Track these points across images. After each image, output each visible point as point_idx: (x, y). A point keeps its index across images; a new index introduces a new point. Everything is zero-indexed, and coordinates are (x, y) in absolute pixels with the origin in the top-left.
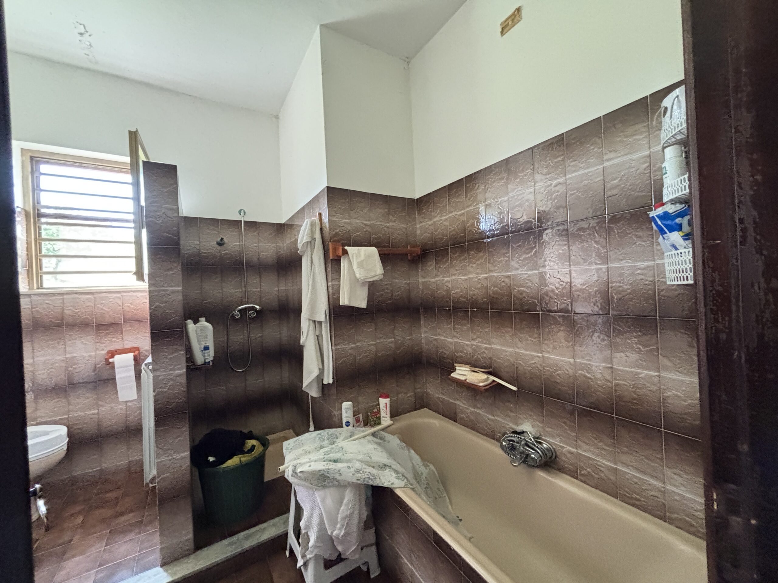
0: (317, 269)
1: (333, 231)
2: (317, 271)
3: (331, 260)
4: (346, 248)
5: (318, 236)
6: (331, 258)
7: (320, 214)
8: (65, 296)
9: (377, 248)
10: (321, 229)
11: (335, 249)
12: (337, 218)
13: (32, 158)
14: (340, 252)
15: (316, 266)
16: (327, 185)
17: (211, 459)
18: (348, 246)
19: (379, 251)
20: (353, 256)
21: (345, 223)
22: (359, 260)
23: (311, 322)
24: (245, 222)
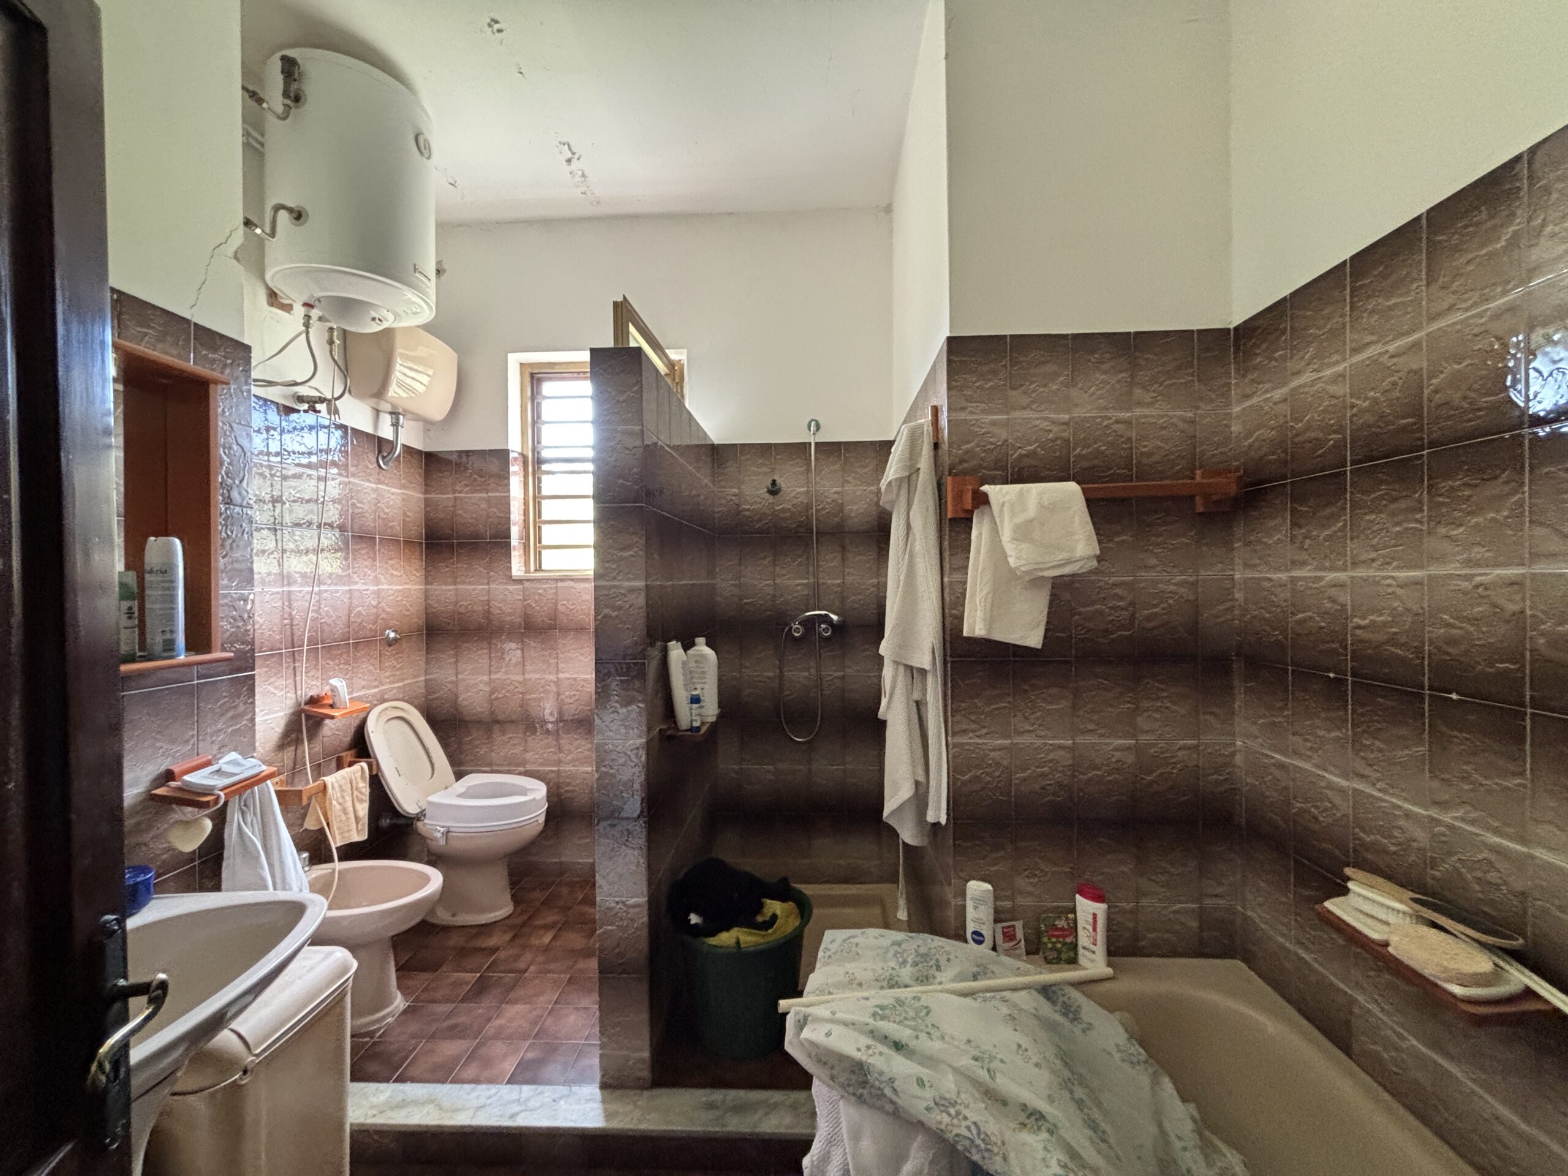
0: (917, 543)
1: (959, 448)
2: (918, 546)
3: (950, 520)
4: (985, 488)
5: (925, 462)
6: (949, 516)
7: (936, 410)
8: (560, 584)
9: (1078, 483)
10: (936, 446)
11: (959, 497)
12: (971, 413)
13: (532, 375)
14: (968, 498)
15: (918, 536)
16: (948, 335)
17: (694, 919)
18: (989, 484)
19: (1083, 489)
20: (1001, 511)
21: (994, 423)
22: (1020, 519)
23: (901, 669)
24: (817, 444)
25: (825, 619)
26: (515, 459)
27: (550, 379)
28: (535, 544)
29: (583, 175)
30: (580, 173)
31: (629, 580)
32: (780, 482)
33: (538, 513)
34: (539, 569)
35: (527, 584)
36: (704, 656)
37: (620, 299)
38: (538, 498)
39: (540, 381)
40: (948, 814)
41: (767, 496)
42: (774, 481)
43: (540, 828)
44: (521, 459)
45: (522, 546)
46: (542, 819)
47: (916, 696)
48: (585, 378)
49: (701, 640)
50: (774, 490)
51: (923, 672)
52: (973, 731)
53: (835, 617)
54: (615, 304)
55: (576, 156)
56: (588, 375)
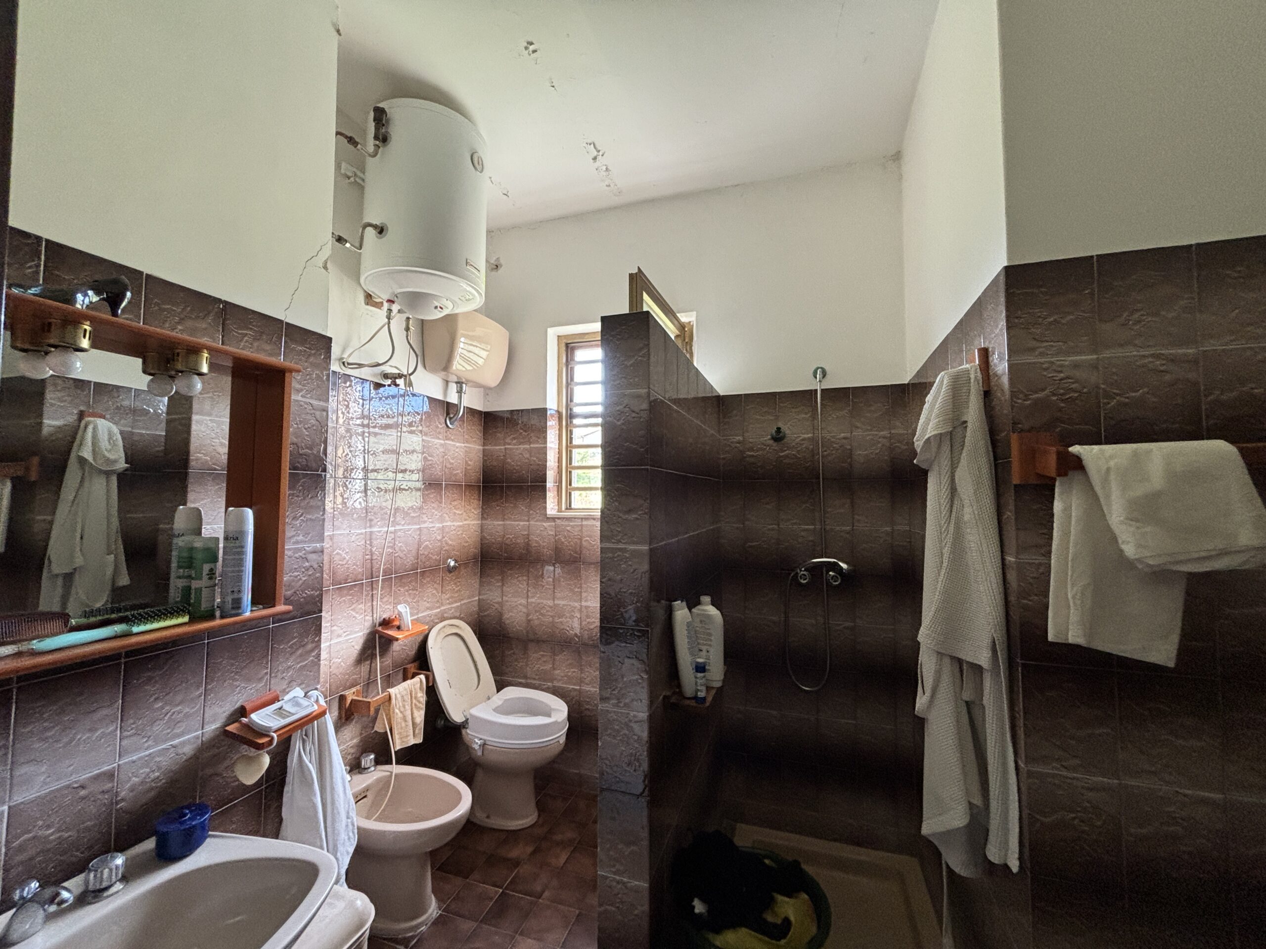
0: (967, 510)
1: (1027, 397)
2: (968, 514)
3: (1016, 486)
4: (1075, 449)
5: (973, 413)
6: (1016, 480)
7: (985, 354)
9: (1232, 442)
10: (987, 394)
11: (1030, 456)
12: (1042, 354)
13: (567, 345)
14: (1050, 463)
15: (966, 502)
16: (1006, 264)
17: (699, 907)
18: (1081, 443)
19: (1241, 450)
20: (1106, 480)
21: (1076, 366)
22: (1139, 491)
23: (947, 661)
25: (834, 566)
26: (552, 415)
27: (581, 347)
28: (567, 487)
29: (607, 169)
30: (604, 168)
31: (634, 543)
32: (785, 429)
33: (570, 459)
34: (569, 508)
35: (558, 521)
36: (709, 617)
37: (635, 271)
38: (570, 446)
39: (573, 349)
40: (1020, 859)
41: (771, 442)
42: (779, 429)
43: (561, 747)
44: (557, 415)
45: (556, 488)
46: (562, 740)
47: (967, 696)
48: (597, 346)
49: (706, 599)
50: (779, 436)
51: (977, 669)
52: (1058, 760)
53: (844, 566)
54: (631, 275)
55: (601, 153)
56: (599, 343)
